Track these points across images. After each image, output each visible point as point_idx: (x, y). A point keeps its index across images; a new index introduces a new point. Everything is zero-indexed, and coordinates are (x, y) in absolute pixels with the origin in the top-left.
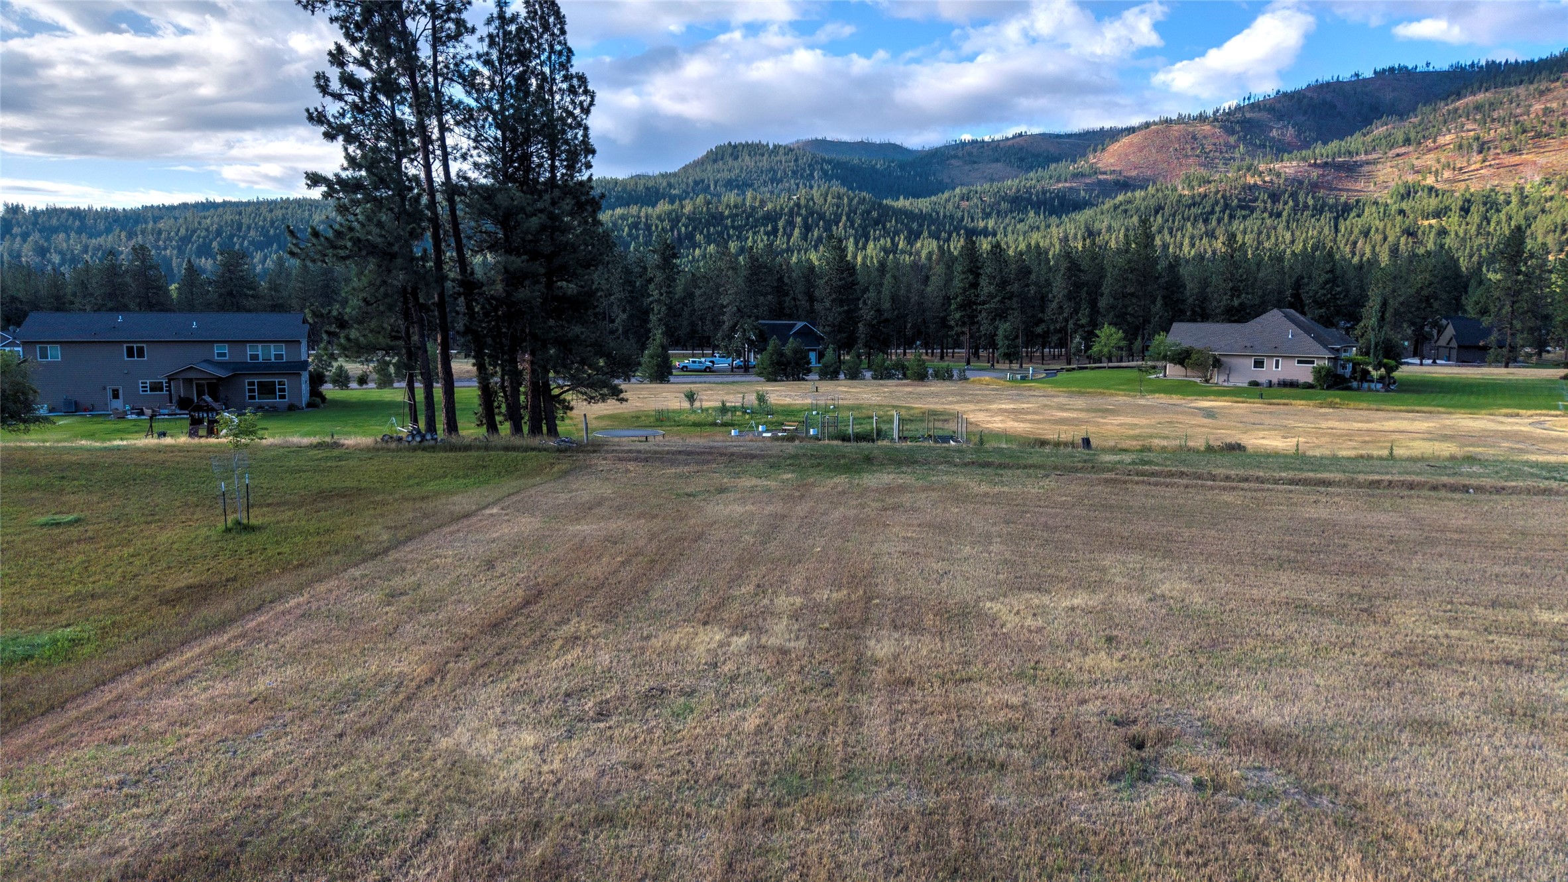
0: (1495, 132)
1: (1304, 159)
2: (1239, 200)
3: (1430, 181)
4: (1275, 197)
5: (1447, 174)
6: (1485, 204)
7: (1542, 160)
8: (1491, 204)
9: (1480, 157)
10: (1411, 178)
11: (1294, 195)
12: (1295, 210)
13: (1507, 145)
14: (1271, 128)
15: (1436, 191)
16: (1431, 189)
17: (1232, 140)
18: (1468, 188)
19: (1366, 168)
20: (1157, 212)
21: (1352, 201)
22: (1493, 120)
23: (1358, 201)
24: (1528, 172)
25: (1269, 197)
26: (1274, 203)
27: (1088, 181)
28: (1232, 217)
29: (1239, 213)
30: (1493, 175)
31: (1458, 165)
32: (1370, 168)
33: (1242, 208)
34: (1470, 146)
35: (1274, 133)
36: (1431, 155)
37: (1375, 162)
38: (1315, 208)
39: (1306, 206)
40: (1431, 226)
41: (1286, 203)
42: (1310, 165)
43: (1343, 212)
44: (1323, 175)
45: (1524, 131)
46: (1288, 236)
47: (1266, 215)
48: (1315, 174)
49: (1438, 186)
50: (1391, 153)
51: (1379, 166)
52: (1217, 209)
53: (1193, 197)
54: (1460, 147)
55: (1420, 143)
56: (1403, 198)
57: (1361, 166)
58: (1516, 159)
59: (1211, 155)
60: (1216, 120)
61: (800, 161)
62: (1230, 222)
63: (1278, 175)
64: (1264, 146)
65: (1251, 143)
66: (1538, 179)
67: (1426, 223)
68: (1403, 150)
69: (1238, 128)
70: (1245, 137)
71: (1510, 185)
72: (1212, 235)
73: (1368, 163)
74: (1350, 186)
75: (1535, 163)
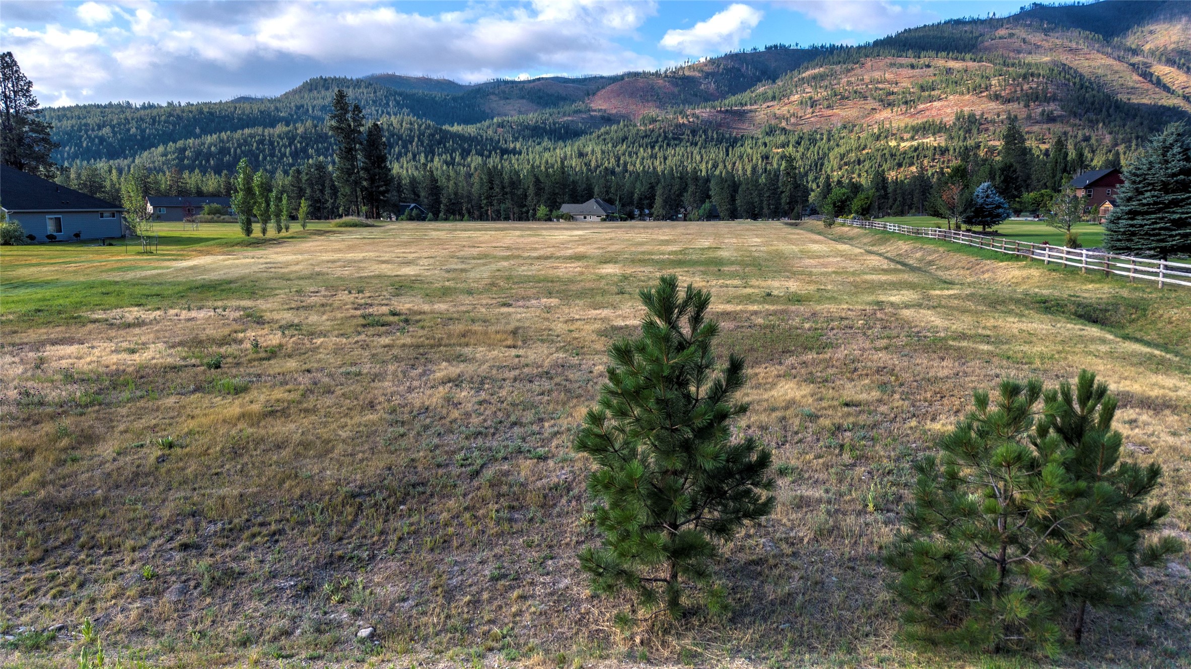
0: (821, 94)
1: (714, 107)
2: (673, 134)
3: (784, 124)
4: (694, 132)
5: (793, 120)
6: (810, 140)
7: (843, 113)
9: (811, 110)
10: (773, 122)
11: (705, 132)
12: (706, 141)
13: (826, 103)
14: (701, 83)
15: (786, 131)
16: (784, 129)
18: (802, 130)
19: (749, 115)
20: (623, 141)
21: (739, 136)
22: (820, 87)
23: (742, 136)
24: (835, 120)
25: (691, 132)
26: (694, 136)
27: (584, 116)
28: (668, 145)
29: (672, 142)
30: (817, 121)
31: (799, 115)
32: (753, 114)
33: (674, 139)
34: (807, 103)
35: (702, 87)
36: (786, 108)
37: (755, 111)
38: (717, 139)
39: (712, 139)
40: (778, 153)
41: (701, 136)
42: (718, 112)
43: (733, 142)
44: (725, 118)
45: (836, 95)
46: (698, 158)
47: (688, 144)
48: (720, 117)
49: (788, 128)
50: (764, 106)
51: (757, 113)
52: (660, 140)
53: (646, 131)
54: (802, 103)
55: (780, 99)
56: (767, 134)
57: (747, 113)
58: (830, 112)
60: (666, 76)
61: (378, 94)
62: (666, 149)
63: (698, 118)
64: (696, 96)
66: (839, 125)
67: (775, 151)
68: (771, 103)
69: (680, 82)
70: (684, 89)
71: (824, 128)
73: (751, 111)
74: (739, 126)
75: (839, 115)
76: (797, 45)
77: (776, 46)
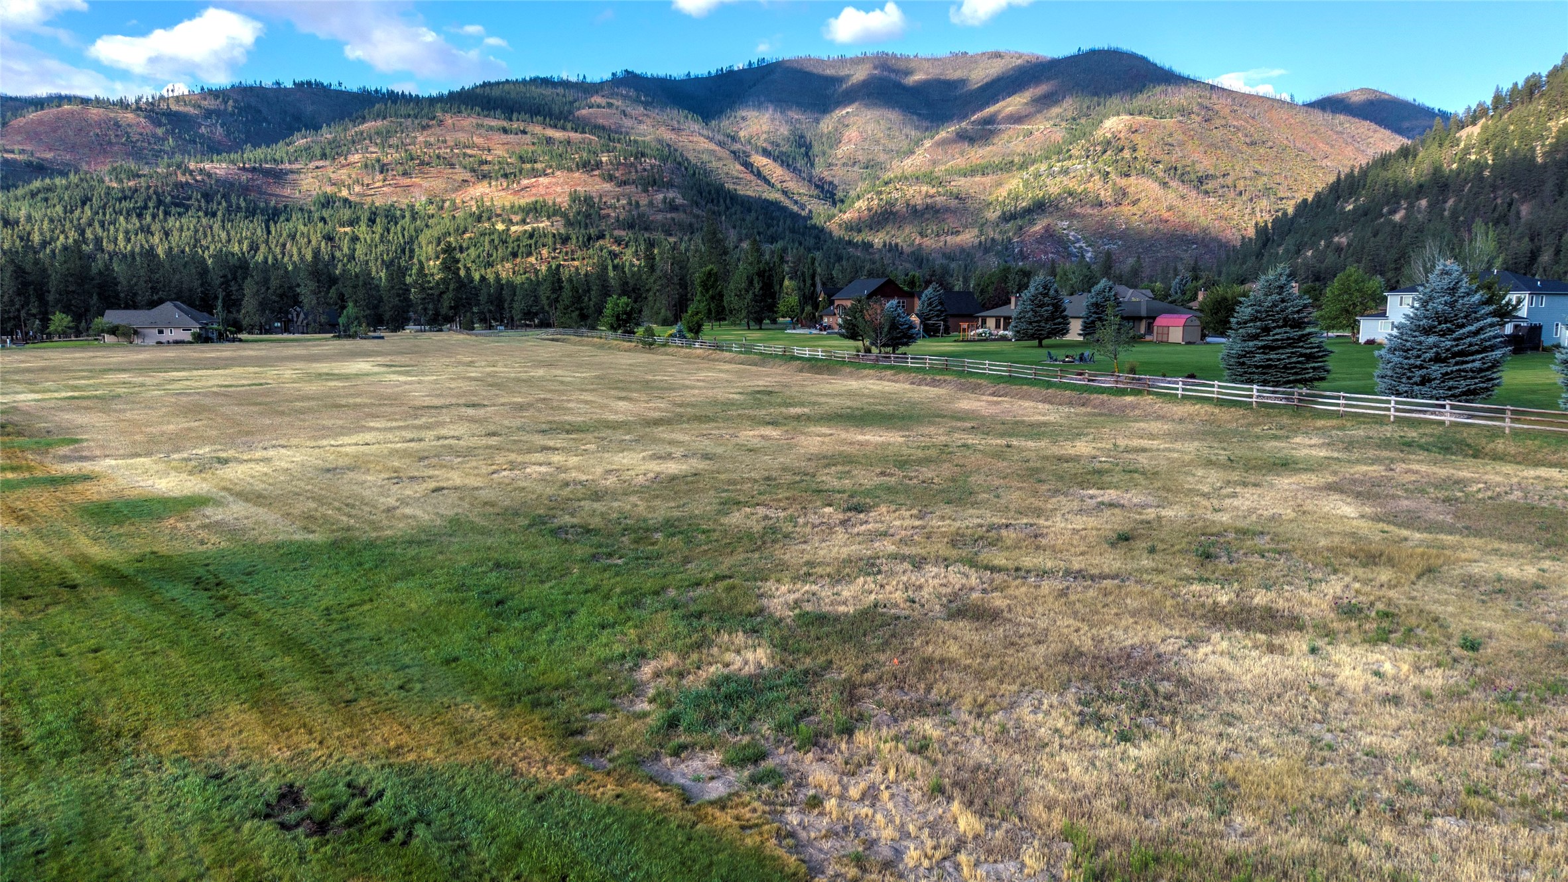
0: (392, 156)
1: (233, 162)
2: (173, 197)
3: (345, 193)
4: (208, 197)
5: (357, 189)
6: (387, 217)
7: (425, 184)
8: (391, 216)
9: (381, 177)
10: (329, 190)
11: (225, 197)
12: (229, 210)
13: (400, 169)
14: (200, 125)
15: (350, 203)
16: (346, 200)
17: (160, 131)
18: (373, 203)
19: (291, 177)
20: (84, 204)
21: (281, 206)
22: (390, 146)
23: (286, 207)
24: (416, 192)
25: (203, 196)
26: (208, 202)
28: (167, 213)
29: (173, 210)
30: (392, 193)
31: (366, 182)
32: (295, 176)
33: (177, 205)
34: (373, 166)
35: (203, 130)
36: (344, 171)
37: (298, 172)
38: (247, 209)
39: (239, 208)
40: (346, 233)
41: (219, 203)
42: (239, 169)
43: (274, 215)
44: (252, 179)
45: (412, 159)
46: (224, 235)
47: (201, 214)
48: (244, 177)
49: (352, 198)
50: (312, 165)
51: (302, 176)
52: (151, 204)
53: (123, 191)
54: (366, 166)
55: (334, 159)
56: (323, 206)
57: (286, 174)
58: (407, 181)
59: (139, 144)
60: (139, 108)
62: (165, 220)
63: (209, 175)
64: (195, 142)
65: (180, 137)
66: (424, 199)
67: (342, 230)
68: (321, 163)
69: (164, 120)
70: (173, 130)
71: (404, 202)
72: (147, 231)
73: (292, 172)
74: (278, 191)
75: (421, 186)
76: (340, 84)
77: (309, 83)
